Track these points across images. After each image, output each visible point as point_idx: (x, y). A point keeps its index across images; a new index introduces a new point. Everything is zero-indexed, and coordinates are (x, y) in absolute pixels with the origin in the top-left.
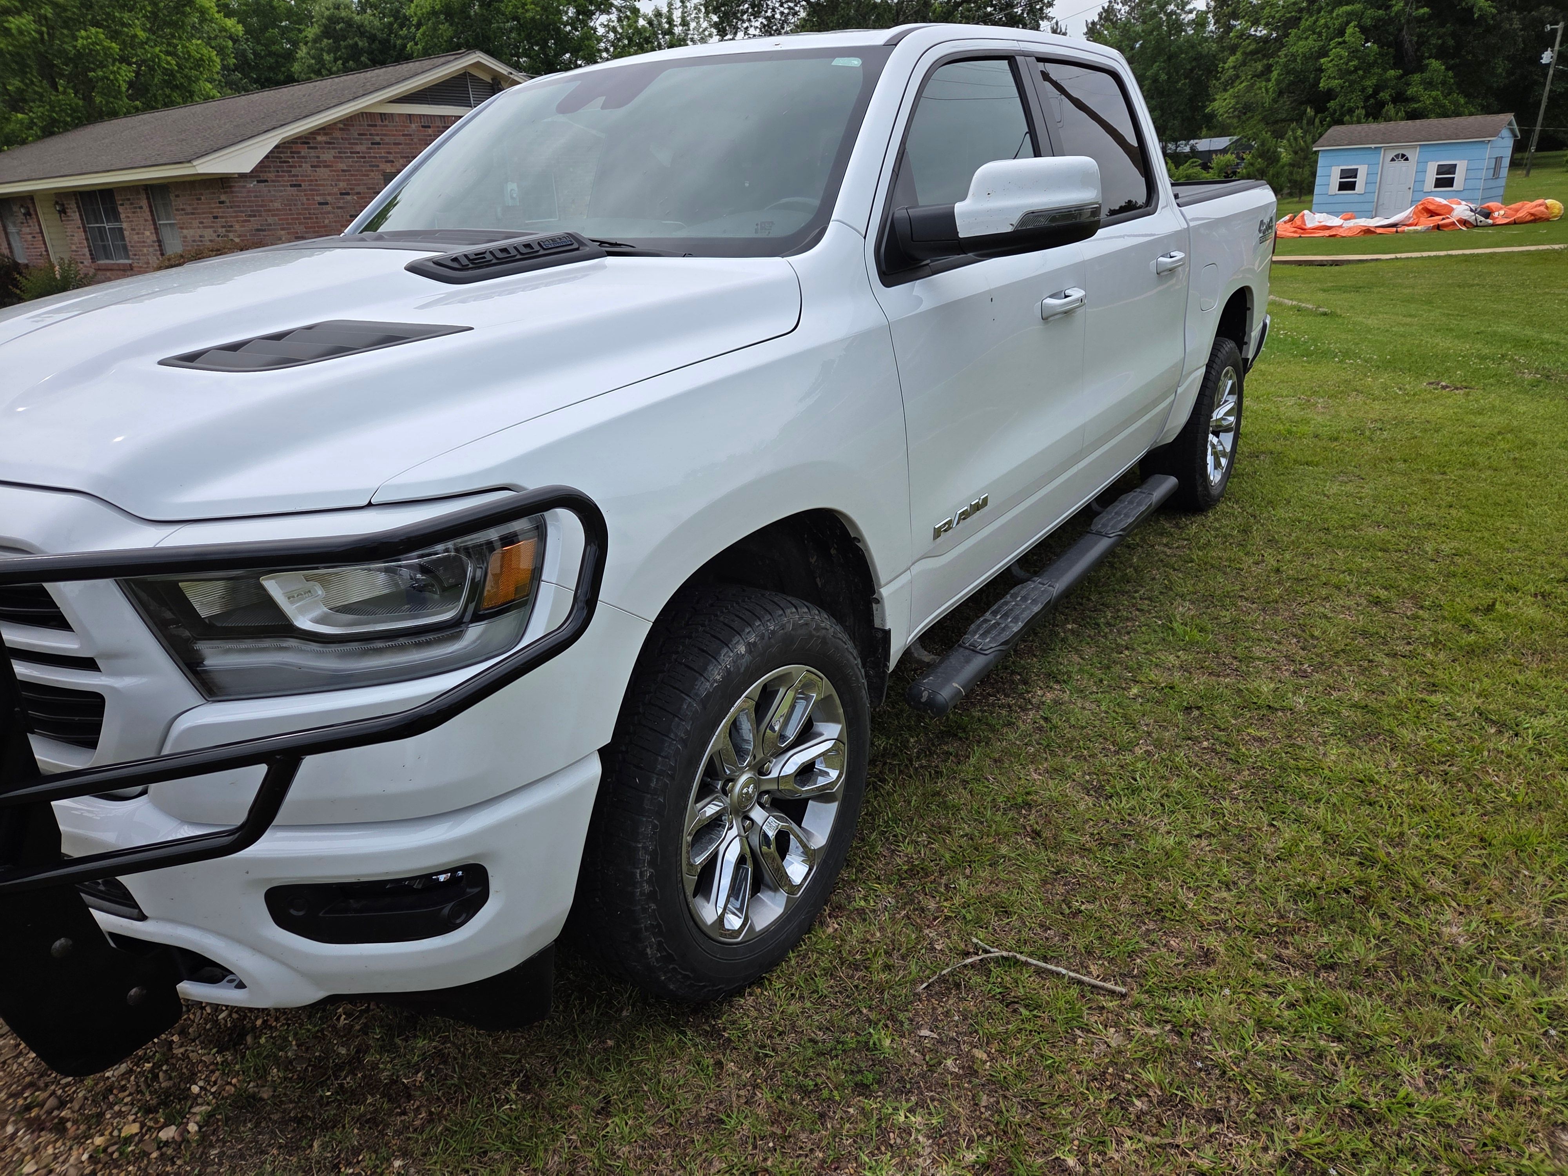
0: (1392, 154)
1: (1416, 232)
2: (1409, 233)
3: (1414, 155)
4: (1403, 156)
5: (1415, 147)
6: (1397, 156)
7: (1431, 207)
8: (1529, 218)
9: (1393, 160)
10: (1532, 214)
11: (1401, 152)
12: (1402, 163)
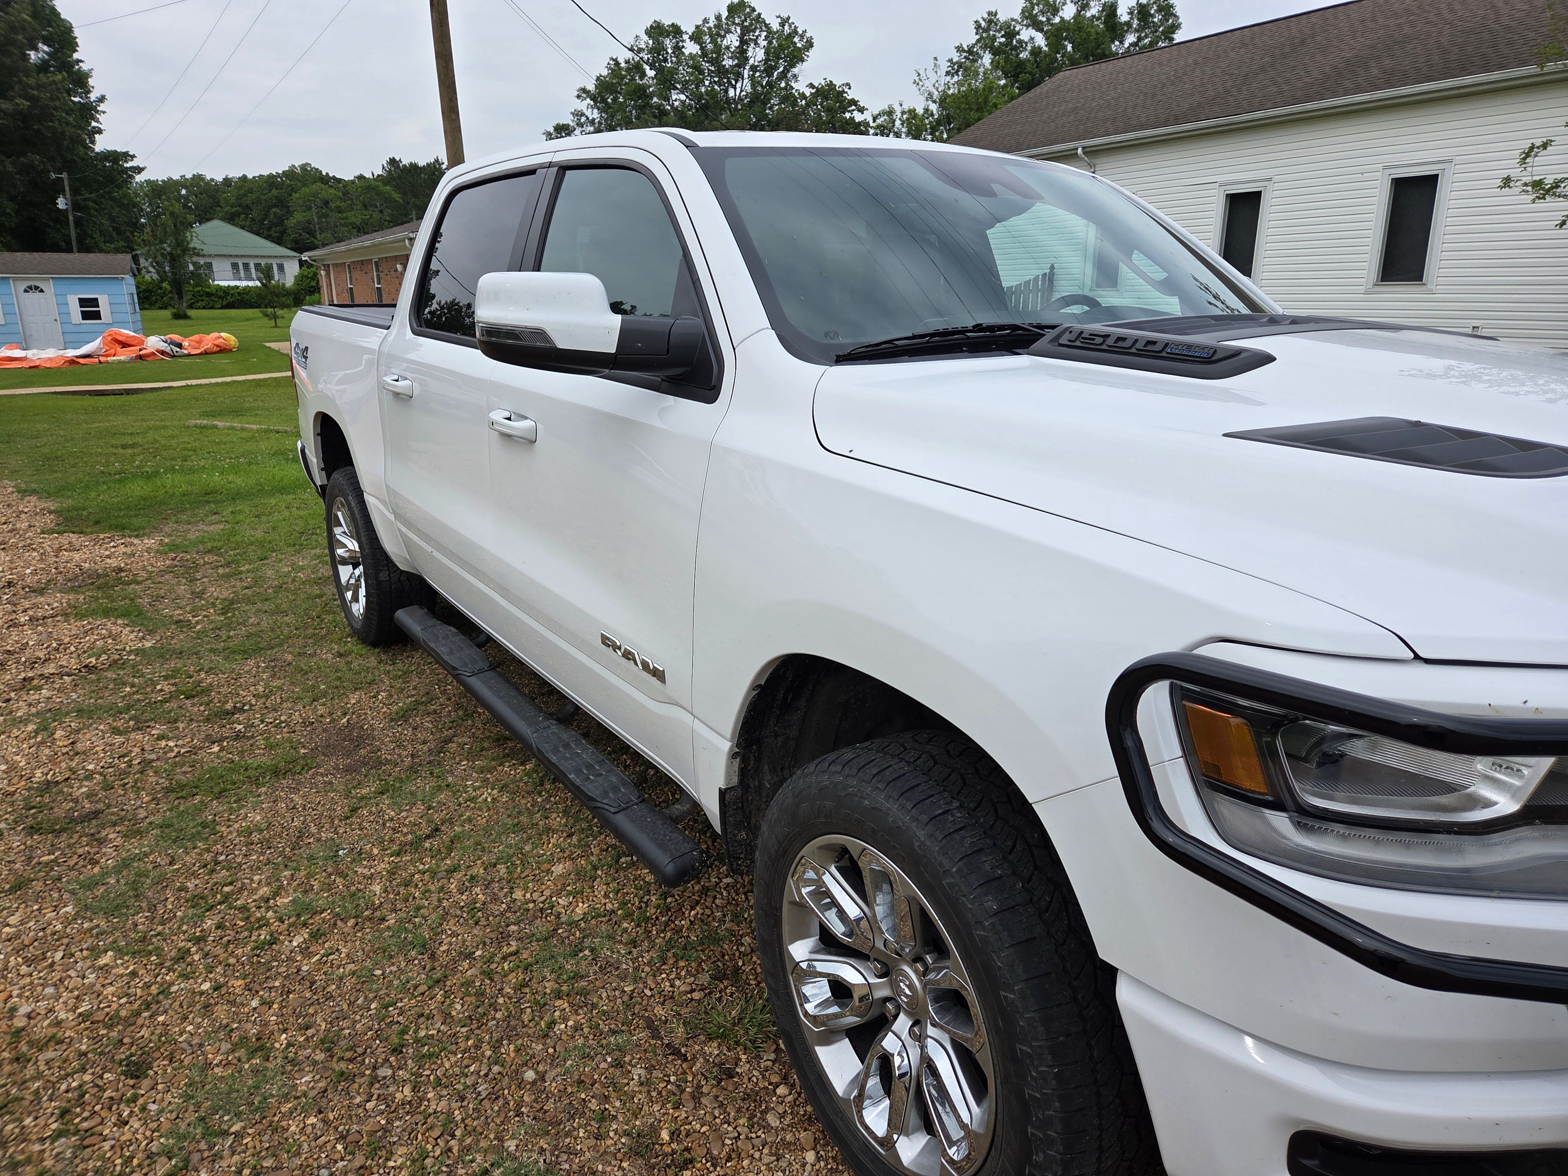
0: (25, 285)
1: (120, 362)
2: (113, 363)
3: (49, 287)
4: (37, 288)
5: (47, 279)
6: (30, 288)
7: (120, 339)
8: (216, 349)
9: (26, 291)
10: (218, 346)
11: (33, 283)
12: (34, 296)
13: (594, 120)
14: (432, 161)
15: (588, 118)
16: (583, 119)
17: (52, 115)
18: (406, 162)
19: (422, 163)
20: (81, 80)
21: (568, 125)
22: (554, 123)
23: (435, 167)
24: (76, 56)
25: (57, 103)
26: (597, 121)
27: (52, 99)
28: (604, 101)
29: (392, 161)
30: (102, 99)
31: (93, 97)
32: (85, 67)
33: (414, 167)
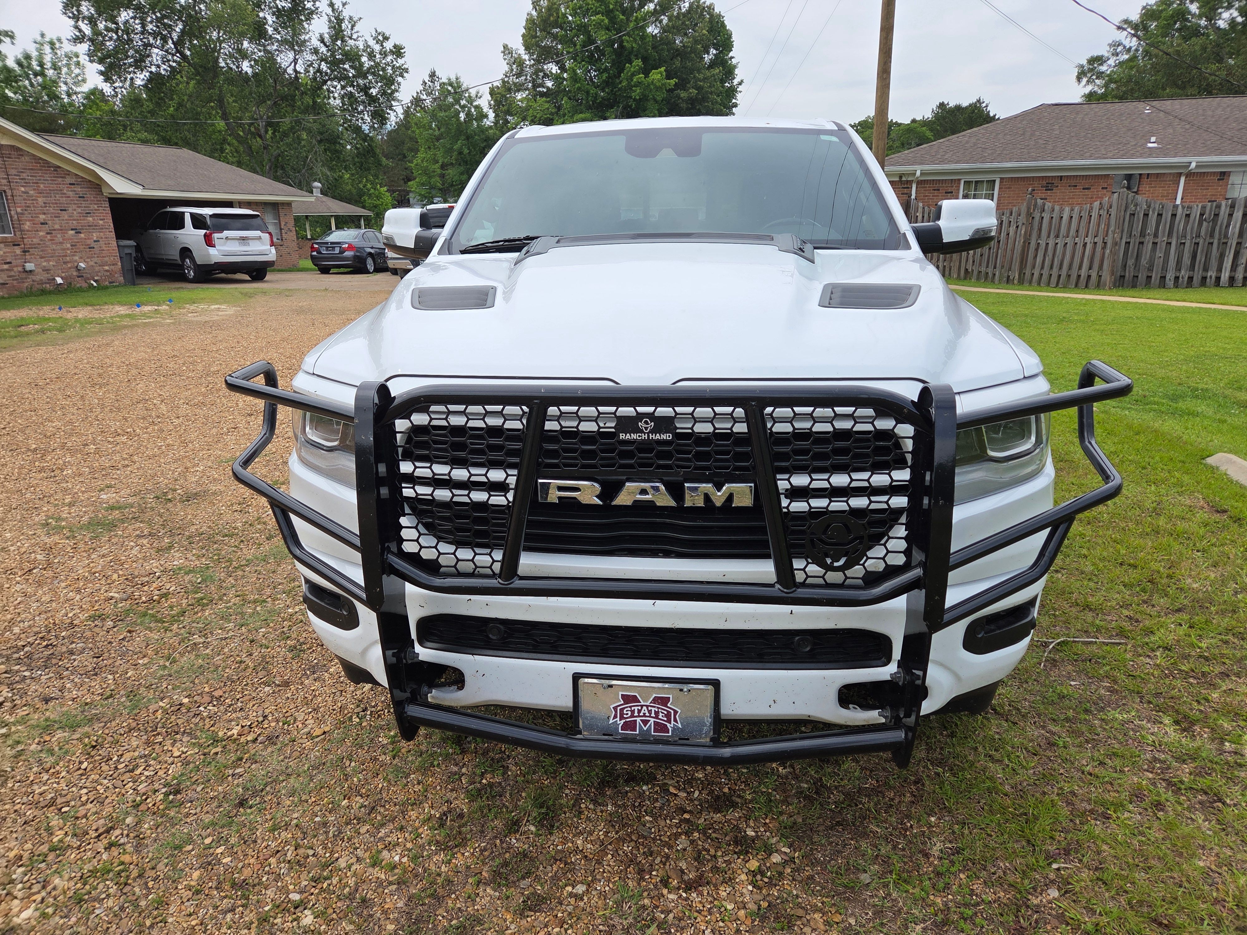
13: (1130, 48)
14: (975, 101)
15: (1125, 47)
16: (1120, 49)
17: (708, 98)
18: (952, 104)
19: (965, 104)
20: (729, 72)
21: (1102, 56)
22: (1088, 56)
23: (976, 106)
24: (731, 54)
25: (713, 89)
26: (1133, 48)
27: (710, 87)
28: (1145, 28)
29: (942, 105)
30: (740, 83)
31: (736, 82)
32: (734, 61)
33: (958, 108)
